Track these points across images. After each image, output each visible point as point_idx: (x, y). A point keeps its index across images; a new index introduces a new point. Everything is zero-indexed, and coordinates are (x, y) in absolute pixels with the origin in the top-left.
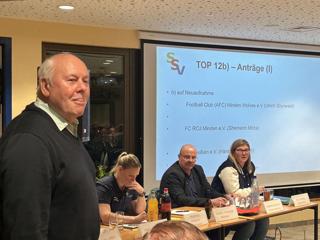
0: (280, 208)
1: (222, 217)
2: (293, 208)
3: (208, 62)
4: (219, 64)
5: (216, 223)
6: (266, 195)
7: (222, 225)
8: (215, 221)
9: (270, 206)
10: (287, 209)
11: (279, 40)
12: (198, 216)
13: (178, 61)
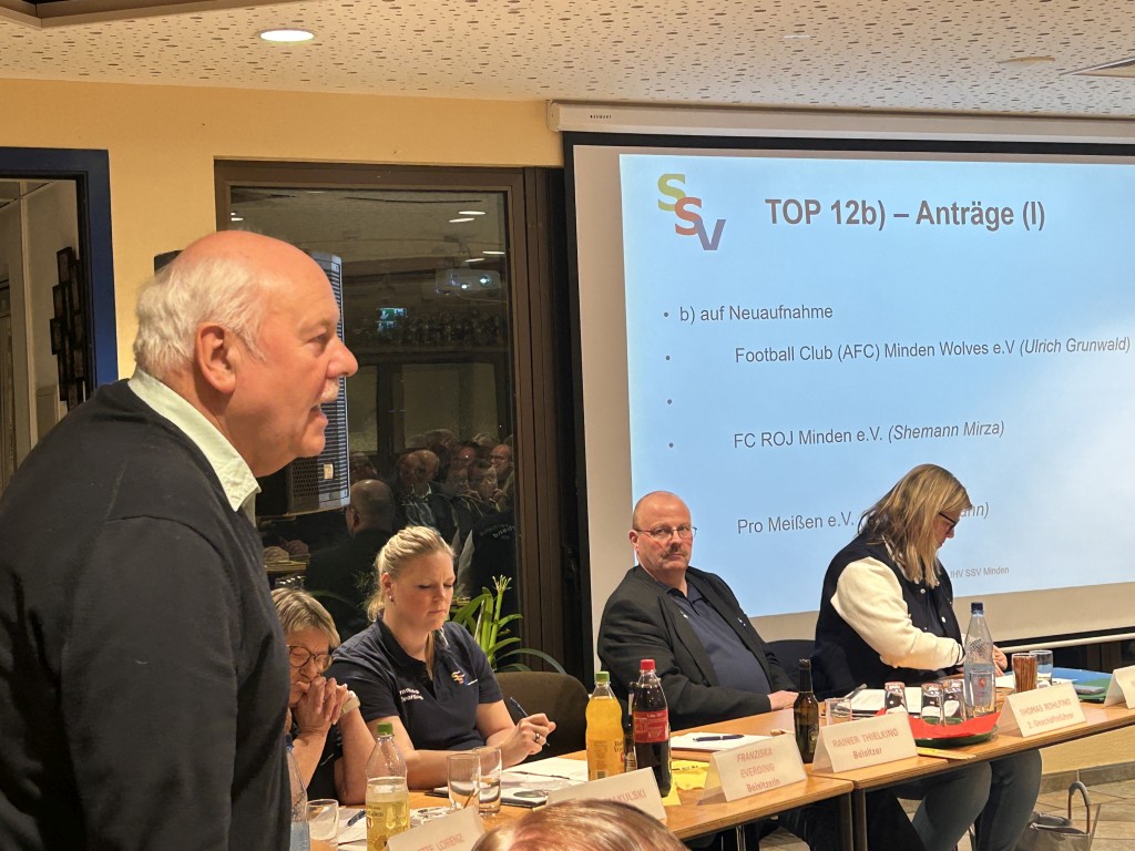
0: (1071, 716)
1: (856, 755)
2: (1120, 714)
3: (807, 202)
4: (848, 205)
5: (836, 776)
6: (1023, 668)
7: (854, 782)
8: (830, 770)
9: (1033, 710)
10: (1098, 716)
11: (1063, 110)
12: (766, 752)
13: (697, 202)
